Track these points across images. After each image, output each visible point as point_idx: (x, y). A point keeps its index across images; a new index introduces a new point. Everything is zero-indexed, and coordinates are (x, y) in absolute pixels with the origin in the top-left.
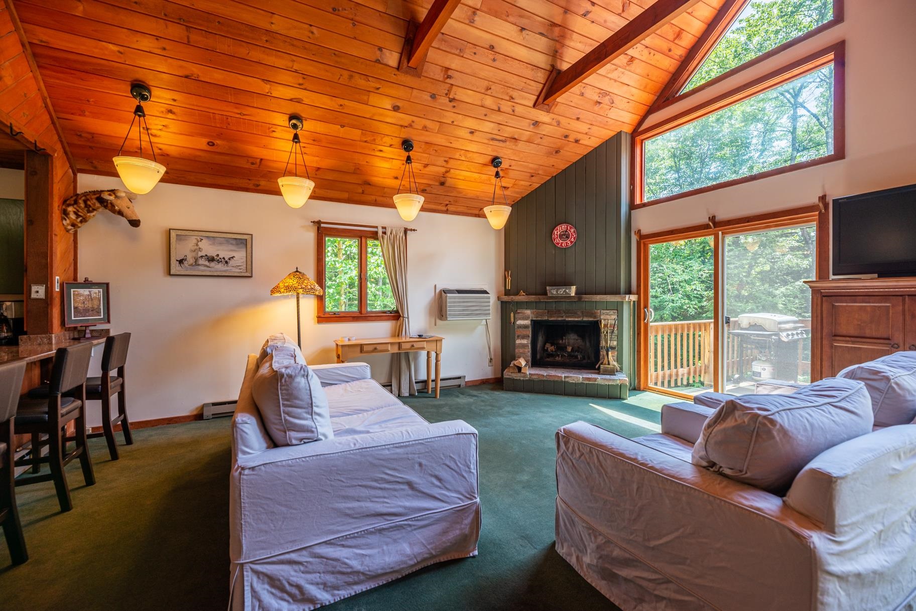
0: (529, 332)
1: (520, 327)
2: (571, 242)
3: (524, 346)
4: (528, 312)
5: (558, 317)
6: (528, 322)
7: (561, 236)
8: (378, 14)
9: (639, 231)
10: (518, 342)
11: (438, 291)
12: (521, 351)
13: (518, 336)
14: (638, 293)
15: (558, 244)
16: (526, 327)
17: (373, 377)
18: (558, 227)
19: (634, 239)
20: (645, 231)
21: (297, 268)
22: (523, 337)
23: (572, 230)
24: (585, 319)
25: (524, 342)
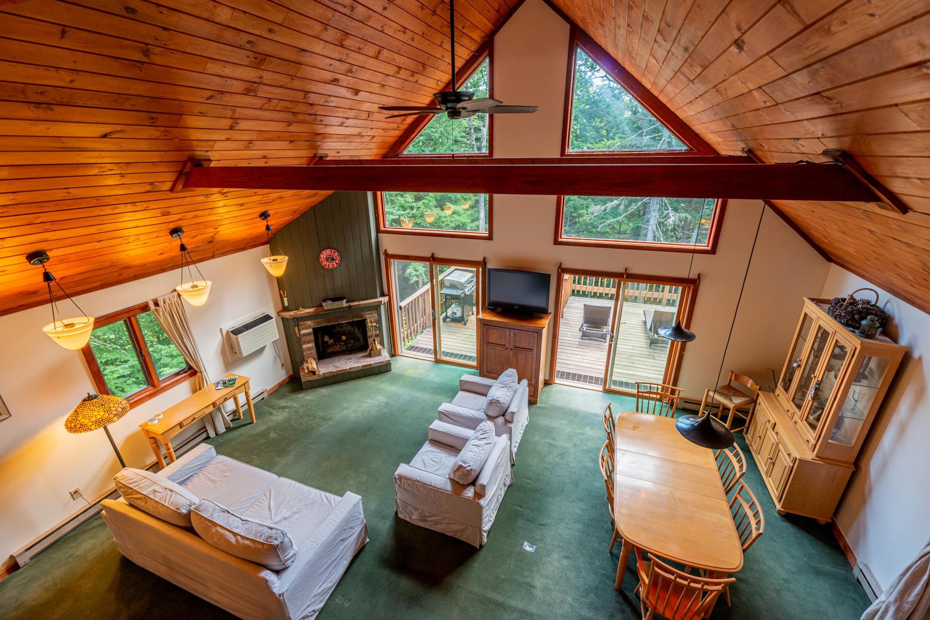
0: (312, 338)
1: (304, 335)
2: (337, 264)
3: (310, 349)
4: (309, 323)
5: (335, 322)
6: (310, 330)
7: (327, 259)
8: (152, 164)
9: (386, 250)
10: (304, 346)
11: (224, 333)
12: (308, 352)
13: (304, 343)
14: (389, 295)
15: (326, 265)
16: (308, 334)
17: (218, 453)
18: (324, 252)
19: (382, 257)
20: (390, 252)
21: (88, 394)
22: (308, 342)
23: (336, 254)
24: (355, 320)
25: (309, 346)
